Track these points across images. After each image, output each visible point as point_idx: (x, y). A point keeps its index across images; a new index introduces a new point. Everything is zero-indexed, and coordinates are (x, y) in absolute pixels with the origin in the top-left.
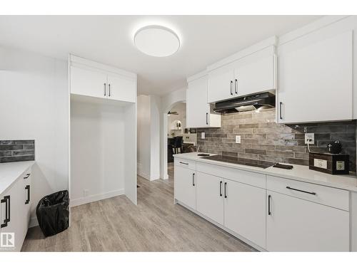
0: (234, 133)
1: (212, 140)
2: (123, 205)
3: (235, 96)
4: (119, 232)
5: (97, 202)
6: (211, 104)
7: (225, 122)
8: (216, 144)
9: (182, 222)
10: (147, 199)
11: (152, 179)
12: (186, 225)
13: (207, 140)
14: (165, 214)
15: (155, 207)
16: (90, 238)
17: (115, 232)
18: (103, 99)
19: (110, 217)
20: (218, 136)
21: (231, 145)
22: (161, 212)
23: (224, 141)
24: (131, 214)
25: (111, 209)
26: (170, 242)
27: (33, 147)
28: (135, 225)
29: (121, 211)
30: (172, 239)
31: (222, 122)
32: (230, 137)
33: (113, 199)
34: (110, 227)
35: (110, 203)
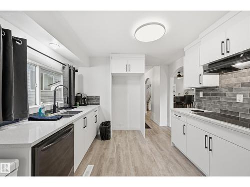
0: (234, 91)
1: (210, 98)
2: (138, 137)
3: (227, 55)
4: (131, 149)
5: (125, 131)
6: (204, 66)
7: (223, 81)
8: (214, 102)
9: (172, 159)
10: (152, 137)
11: (161, 125)
12: (175, 162)
13: (205, 98)
14: (162, 150)
15: (156, 143)
16: (117, 147)
17: (128, 148)
18: (126, 73)
19: (129, 141)
20: (216, 95)
21: (231, 104)
22: (159, 147)
23: (222, 99)
24: (140, 142)
25: (131, 136)
26: (158, 167)
27: (99, 99)
28: (140, 149)
29: (135, 139)
30: (160, 166)
31: (220, 81)
32: (229, 95)
33: (133, 131)
34: (127, 145)
35: (131, 133)
